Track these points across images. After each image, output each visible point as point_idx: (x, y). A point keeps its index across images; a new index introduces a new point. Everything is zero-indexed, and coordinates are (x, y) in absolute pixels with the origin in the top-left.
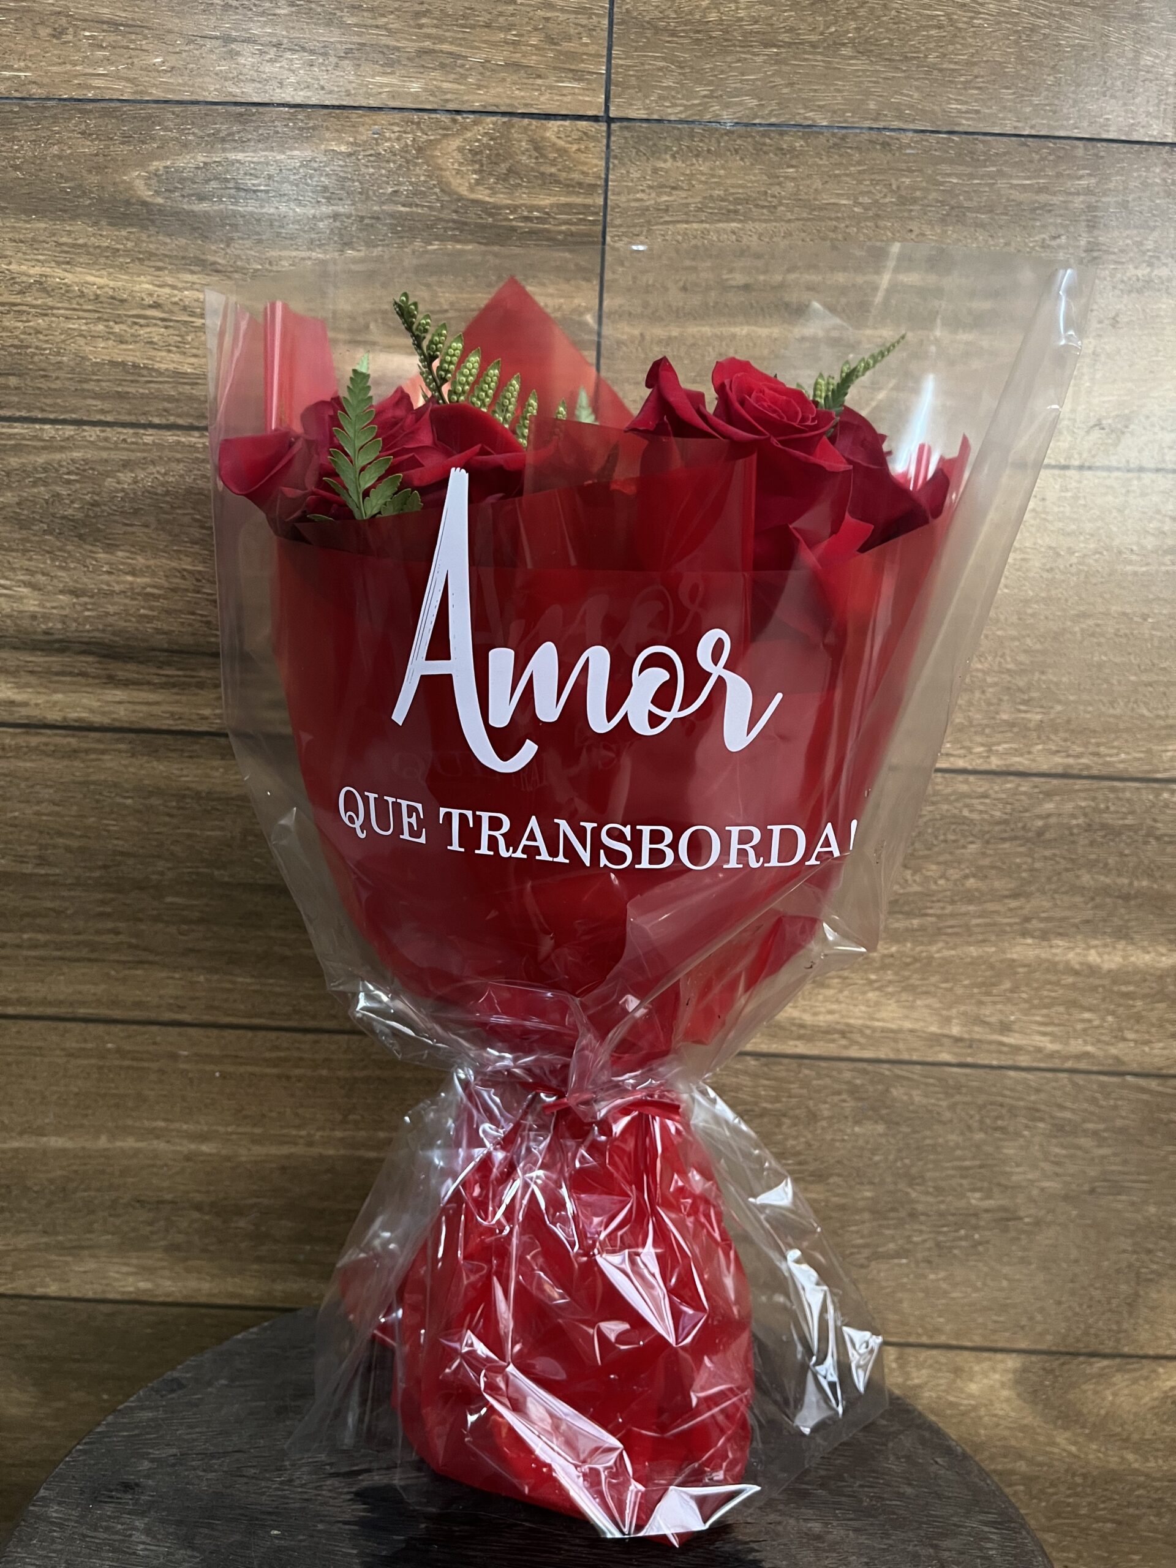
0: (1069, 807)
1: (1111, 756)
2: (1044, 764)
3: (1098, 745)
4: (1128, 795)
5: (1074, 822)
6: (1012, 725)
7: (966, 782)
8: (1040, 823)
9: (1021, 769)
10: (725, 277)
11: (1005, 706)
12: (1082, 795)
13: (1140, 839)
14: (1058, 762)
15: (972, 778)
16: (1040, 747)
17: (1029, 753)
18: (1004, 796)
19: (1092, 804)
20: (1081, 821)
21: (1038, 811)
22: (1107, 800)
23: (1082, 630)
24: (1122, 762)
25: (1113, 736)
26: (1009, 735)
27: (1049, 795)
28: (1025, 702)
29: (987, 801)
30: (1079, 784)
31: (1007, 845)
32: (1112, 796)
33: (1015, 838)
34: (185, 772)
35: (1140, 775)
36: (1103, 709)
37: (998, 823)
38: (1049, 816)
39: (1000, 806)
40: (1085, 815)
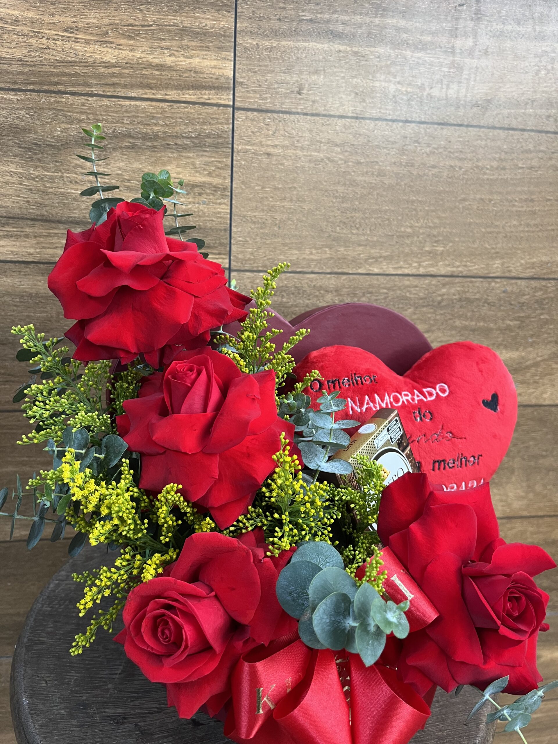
0: (453, 290)
1: (471, 266)
2: (443, 271)
3: (466, 261)
4: (477, 284)
5: (454, 297)
6: (430, 252)
7: (409, 280)
8: (439, 298)
9: (433, 273)
10: (301, 14)
11: (428, 244)
12: (458, 285)
13: (481, 304)
14: (449, 270)
15: (411, 278)
16: (441, 263)
17: (437, 266)
18: (424, 286)
19: (462, 289)
20: (457, 297)
21: (439, 293)
22: (468, 287)
23: (463, 207)
24: (476, 269)
25: (473, 257)
26: (429, 257)
27: (444, 285)
28: (436, 242)
29: (417, 289)
30: (458, 280)
31: (425, 309)
32: (471, 285)
33: (428, 305)
34: (22, 283)
35: (483, 275)
36: (470, 245)
37: (422, 299)
38: (444, 295)
39: (423, 291)
40: (459, 294)
